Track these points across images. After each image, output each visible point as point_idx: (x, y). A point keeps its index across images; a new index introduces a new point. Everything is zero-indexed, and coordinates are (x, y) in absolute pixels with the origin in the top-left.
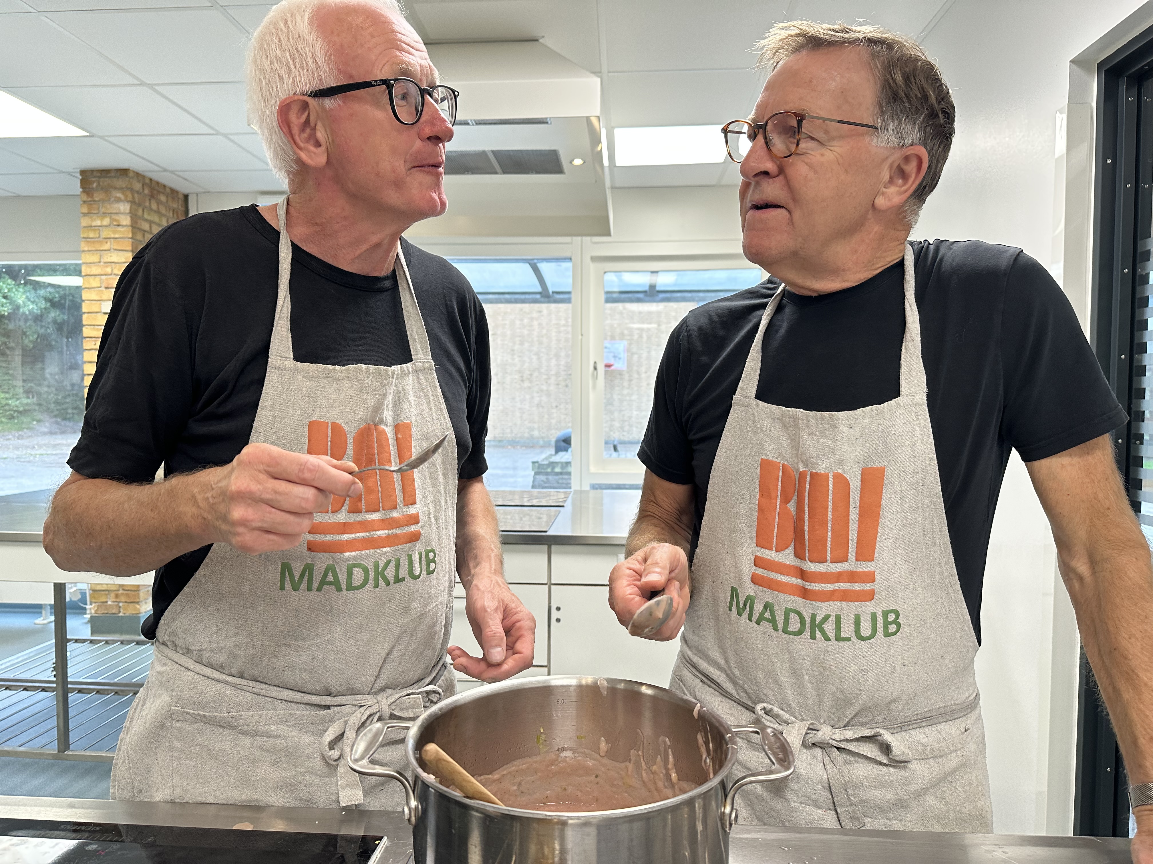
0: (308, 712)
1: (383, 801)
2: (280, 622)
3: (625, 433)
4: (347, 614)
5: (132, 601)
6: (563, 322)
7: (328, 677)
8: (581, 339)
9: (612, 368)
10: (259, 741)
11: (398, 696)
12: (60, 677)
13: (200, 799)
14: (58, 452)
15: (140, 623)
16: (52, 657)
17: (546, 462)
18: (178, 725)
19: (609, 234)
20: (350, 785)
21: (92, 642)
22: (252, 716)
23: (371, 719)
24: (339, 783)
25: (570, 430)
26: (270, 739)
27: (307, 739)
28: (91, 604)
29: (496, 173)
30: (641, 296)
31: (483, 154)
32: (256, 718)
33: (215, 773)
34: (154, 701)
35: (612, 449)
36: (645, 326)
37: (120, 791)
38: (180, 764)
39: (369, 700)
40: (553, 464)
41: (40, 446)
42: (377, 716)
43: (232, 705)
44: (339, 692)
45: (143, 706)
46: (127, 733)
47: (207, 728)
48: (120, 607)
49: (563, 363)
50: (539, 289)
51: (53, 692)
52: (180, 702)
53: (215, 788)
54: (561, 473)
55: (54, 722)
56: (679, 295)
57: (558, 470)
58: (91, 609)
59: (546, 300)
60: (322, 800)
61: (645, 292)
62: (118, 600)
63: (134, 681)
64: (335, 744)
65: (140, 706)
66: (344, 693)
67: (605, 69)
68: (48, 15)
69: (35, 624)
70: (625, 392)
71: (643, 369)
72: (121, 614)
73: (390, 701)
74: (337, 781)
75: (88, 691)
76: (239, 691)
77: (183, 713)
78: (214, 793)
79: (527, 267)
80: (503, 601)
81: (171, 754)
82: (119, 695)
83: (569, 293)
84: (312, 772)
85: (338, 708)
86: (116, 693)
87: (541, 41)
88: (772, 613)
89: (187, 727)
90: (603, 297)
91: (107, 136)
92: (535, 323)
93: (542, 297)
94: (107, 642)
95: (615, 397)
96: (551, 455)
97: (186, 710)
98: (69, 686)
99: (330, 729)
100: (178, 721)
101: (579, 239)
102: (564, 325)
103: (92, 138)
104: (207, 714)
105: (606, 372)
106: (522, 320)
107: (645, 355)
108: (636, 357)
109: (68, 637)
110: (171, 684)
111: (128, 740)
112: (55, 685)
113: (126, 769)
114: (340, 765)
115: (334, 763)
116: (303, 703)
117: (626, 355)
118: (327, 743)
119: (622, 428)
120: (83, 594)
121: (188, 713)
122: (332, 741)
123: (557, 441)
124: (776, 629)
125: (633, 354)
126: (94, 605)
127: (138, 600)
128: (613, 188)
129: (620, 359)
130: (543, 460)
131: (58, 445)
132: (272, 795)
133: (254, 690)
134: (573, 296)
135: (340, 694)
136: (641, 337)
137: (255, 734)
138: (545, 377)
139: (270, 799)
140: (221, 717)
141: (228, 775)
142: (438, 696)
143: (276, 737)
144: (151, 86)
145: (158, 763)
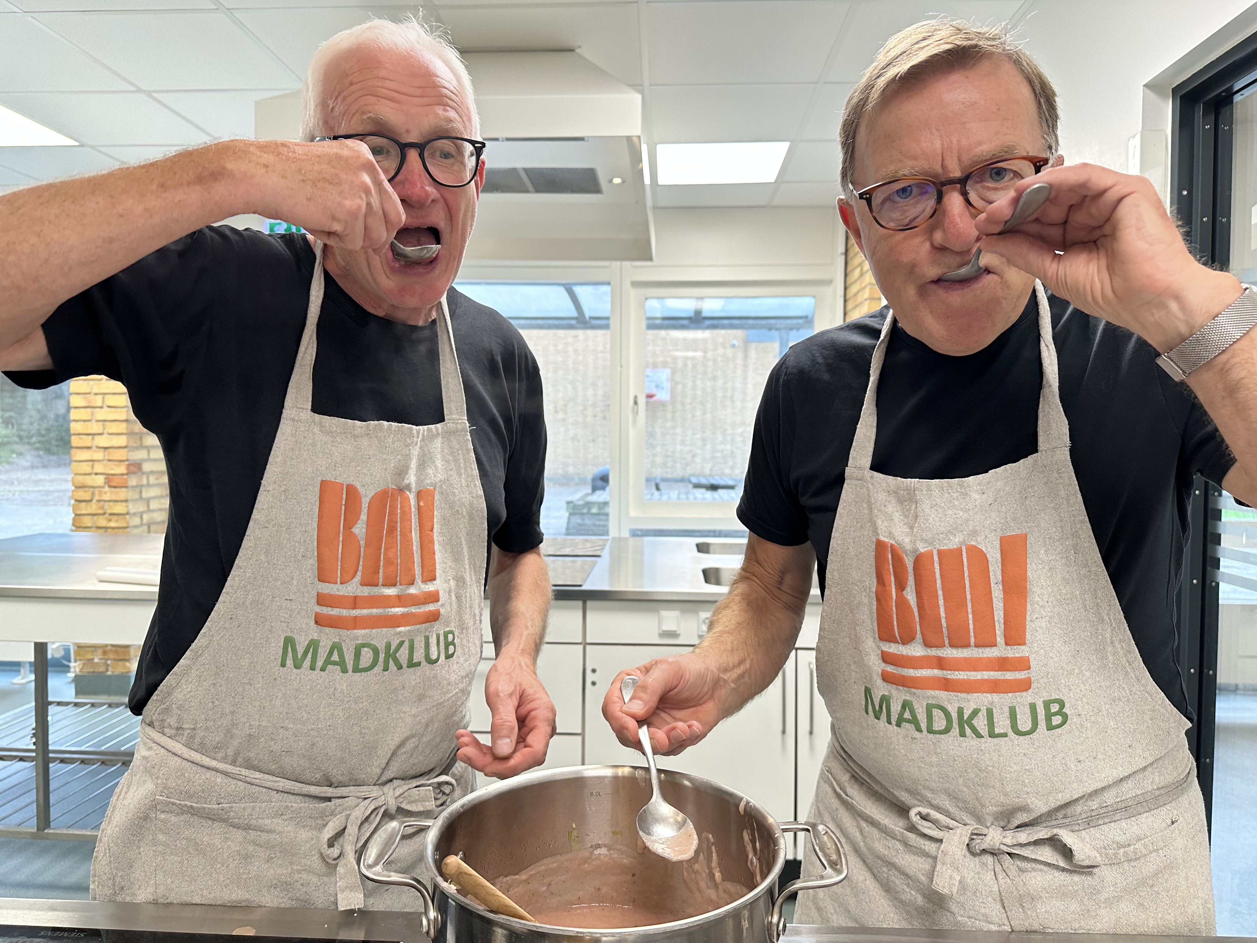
0: (306, 805)
1: (388, 902)
2: (278, 702)
3: (668, 470)
4: (352, 698)
5: (122, 658)
6: (600, 348)
7: (329, 766)
8: (621, 372)
9: (655, 398)
10: (252, 834)
11: (406, 787)
12: (40, 746)
13: (186, 899)
14: (41, 488)
15: (129, 682)
16: (32, 722)
17: (581, 502)
18: (163, 816)
19: (650, 259)
20: (351, 888)
21: (76, 705)
22: (244, 809)
23: (376, 813)
24: (338, 885)
25: (607, 467)
26: (264, 834)
27: (304, 834)
28: (75, 661)
29: (527, 191)
30: (685, 322)
31: (513, 172)
32: (249, 811)
33: (203, 870)
34: (137, 790)
35: (654, 487)
36: (690, 354)
37: (100, 887)
38: (164, 860)
39: (375, 791)
40: (589, 505)
41: (20, 482)
42: (382, 810)
43: (223, 795)
44: (340, 782)
45: (126, 793)
46: (109, 823)
47: (195, 820)
48: (108, 665)
49: (600, 392)
50: (574, 314)
51: (32, 761)
52: (166, 791)
53: (202, 887)
54: (598, 514)
55: (33, 796)
56: (726, 322)
57: (594, 510)
58: (75, 667)
59: (583, 325)
60: (320, 900)
61: (690, 318)
62: (106, 657)
63: (123, 749)
64: (335, 840)
65: (123, 793)
66: (347, 784)
67: (646, 82)
68: (34, 15)
69: (13, 684)
70: (669, 424)
71: (688, 400)
72: (109, 673)
73: (397, 793)
74: (336, 882)
75: (71, 761)
76: (230, 779)
77: (168, 804)
78: (200, 893)
79: (562, 290)
80: (520, 684)
81: (154, 848)
82: (106, 765)
83: (607, 318)
84: (309, 870)
85: (340, 800)
86: (103, 763)
87: (578, 51)
88: (913, 713)
89: (174, 819)
90: (644, 324)
91: (99, 146)
92: (571, 349)
93: (578, 322)
94: (93, 705)
95: (658, 430)
96: (587, 495)
97: (172, 800)
98: (51, 755)
99: (330, 824)
100: (163, 812)
101: (618, 263)
102: (602, 352)
103: (82, 148)
104: (195, 805)
105: (647, 403)
106: (555, 346)
107: (690, 384)
108: (680, 387)
109: (50, 699)
110: (156, 771)
111: (109, 832)
112: (34, 754)
113: (107, 864)
114: (340, 864)
115: (333, 862)
116: (301, 795)
117: (669, 385)
118: (326, 840)
119: (665, 464)
120: (67, 650)
121: (173, 804)
122: (332, 837)
123: (594, 480)
124: (919, 730)
125: (677, 383)
126: (78, 663)
127: (127, 657)
128: (655, 208)
129: (663, 388)
130: (578, 500)
131: (41, 480)
132: (266, 894)
133: (247, 779)
134: (611, 322)
135: (342, 784)
136: (685, 365)
137: (247, 828)
138: (581, 408)
139: (263, 899)
140: (209, 808)
141: (217, 873)
142: (450, 787)
143: (270, 832)
144: (149, 93)
145: (141, 858)
